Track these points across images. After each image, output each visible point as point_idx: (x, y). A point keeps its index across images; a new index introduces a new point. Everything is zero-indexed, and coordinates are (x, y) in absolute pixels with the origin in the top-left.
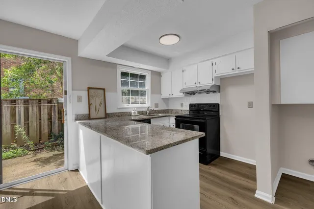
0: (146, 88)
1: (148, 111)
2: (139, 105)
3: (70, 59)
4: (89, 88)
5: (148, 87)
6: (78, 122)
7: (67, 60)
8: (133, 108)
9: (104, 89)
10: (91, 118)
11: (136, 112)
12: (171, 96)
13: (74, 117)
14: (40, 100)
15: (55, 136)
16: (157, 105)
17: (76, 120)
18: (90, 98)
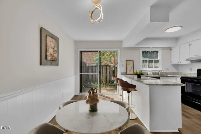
0: (159, 58)
1: (159, 73)
2: (153, 69)
3: (119, 49)
4: (126, 61)
5: (160, 58)
6: (122, 75)
7: (118, 50)
8: (149, 70)
9: (133, 61)
10: (127, 74)
11: (151, 73)
12: (179, 63)
13: (121, 73)
14: (106, 66)
15: (111, 81)
16: (167, 69)
17: (121, 74)
18: (127, 65)
